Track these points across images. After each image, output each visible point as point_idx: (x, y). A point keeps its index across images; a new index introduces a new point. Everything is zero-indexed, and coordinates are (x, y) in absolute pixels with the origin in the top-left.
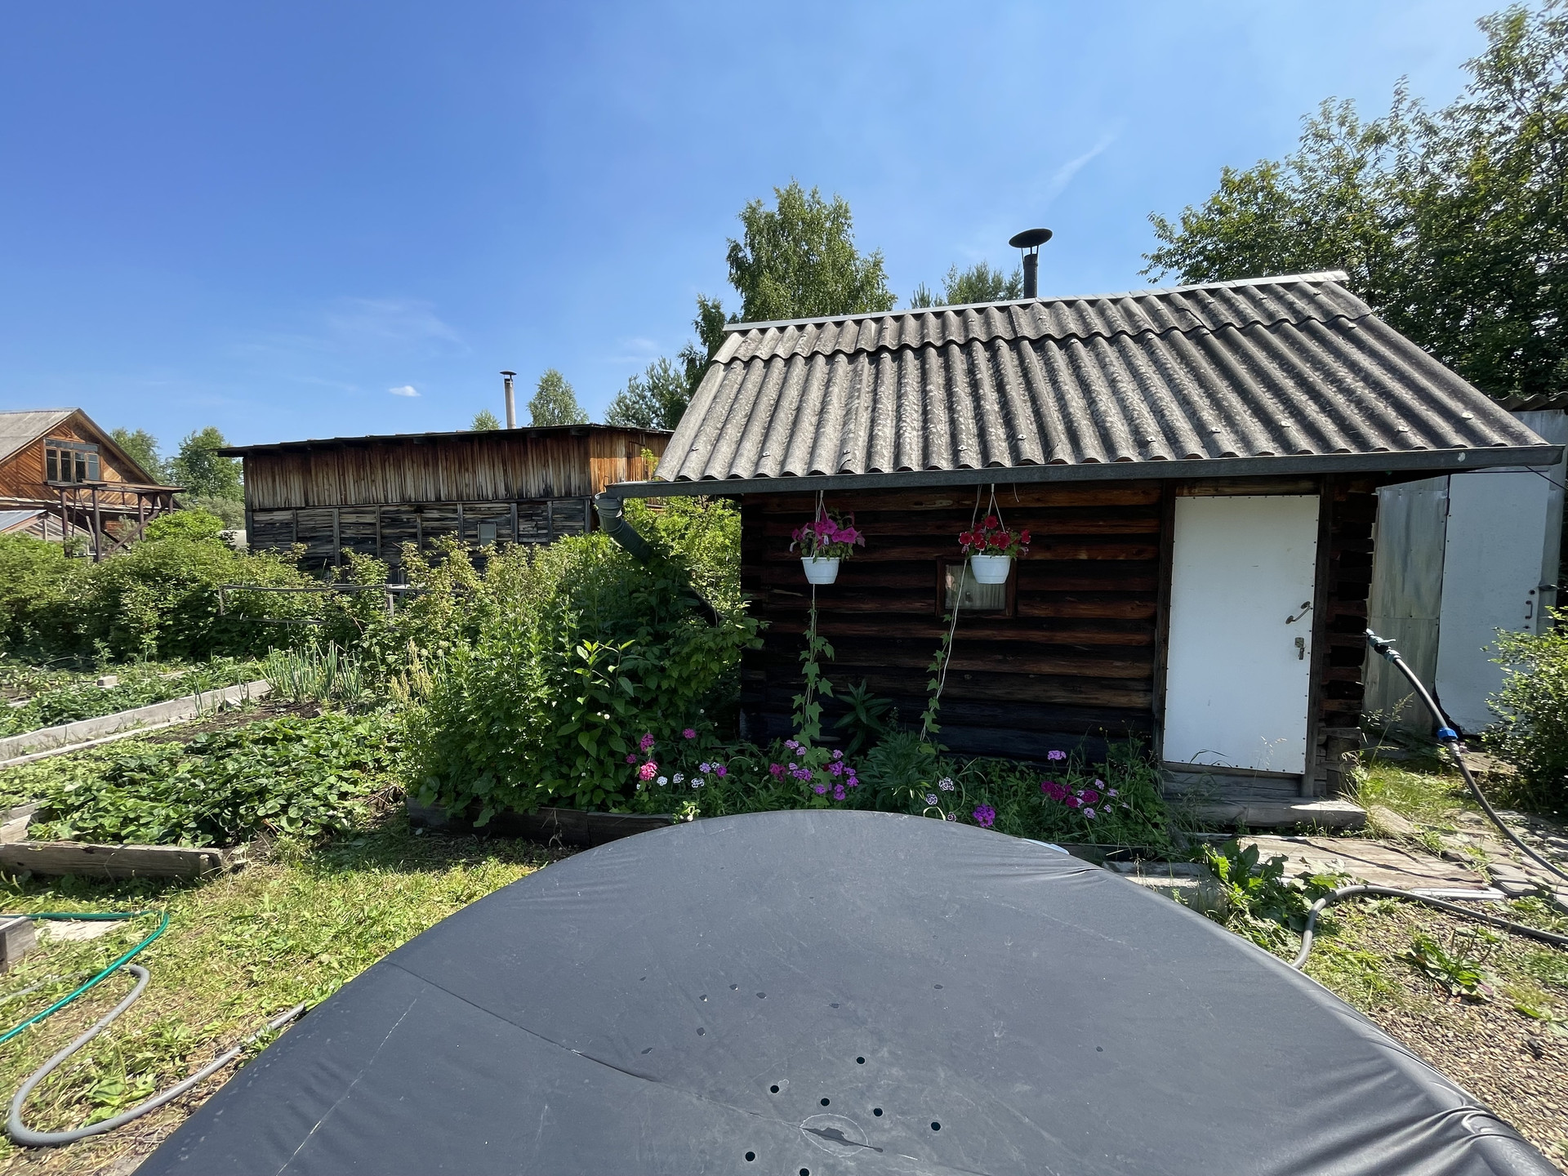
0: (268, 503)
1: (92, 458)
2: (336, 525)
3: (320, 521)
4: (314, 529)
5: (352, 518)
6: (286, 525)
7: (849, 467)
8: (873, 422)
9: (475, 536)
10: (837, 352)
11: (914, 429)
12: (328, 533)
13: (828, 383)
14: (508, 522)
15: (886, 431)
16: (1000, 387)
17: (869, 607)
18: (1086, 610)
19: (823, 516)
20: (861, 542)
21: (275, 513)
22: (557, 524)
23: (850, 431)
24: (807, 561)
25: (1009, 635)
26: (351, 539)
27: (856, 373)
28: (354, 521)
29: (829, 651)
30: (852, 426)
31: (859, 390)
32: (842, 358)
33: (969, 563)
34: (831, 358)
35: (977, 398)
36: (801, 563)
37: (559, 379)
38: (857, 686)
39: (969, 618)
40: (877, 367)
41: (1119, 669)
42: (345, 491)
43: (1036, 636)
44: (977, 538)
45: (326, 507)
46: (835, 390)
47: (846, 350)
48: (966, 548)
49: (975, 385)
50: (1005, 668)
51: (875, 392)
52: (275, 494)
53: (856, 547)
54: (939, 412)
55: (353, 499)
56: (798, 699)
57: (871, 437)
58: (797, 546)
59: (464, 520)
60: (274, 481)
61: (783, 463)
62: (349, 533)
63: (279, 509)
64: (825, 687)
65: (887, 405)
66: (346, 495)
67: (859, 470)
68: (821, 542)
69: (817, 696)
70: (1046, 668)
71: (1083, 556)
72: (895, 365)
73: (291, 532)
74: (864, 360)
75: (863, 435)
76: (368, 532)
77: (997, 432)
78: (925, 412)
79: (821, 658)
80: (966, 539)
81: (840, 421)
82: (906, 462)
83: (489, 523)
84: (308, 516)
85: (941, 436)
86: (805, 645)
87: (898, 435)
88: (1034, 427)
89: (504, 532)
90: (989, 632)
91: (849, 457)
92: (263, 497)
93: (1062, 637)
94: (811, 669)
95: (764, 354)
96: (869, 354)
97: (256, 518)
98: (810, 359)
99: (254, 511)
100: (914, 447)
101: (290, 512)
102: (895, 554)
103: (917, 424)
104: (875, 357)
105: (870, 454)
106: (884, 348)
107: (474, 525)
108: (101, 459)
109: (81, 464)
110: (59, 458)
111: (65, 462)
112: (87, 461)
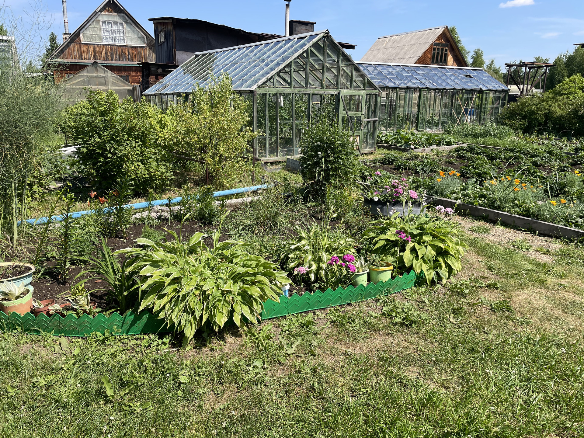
1: (446, 50)
108: (448, 51)
109: (442, 54)
110: (436, 52)
111: (438, 53)
112: (444, 52)
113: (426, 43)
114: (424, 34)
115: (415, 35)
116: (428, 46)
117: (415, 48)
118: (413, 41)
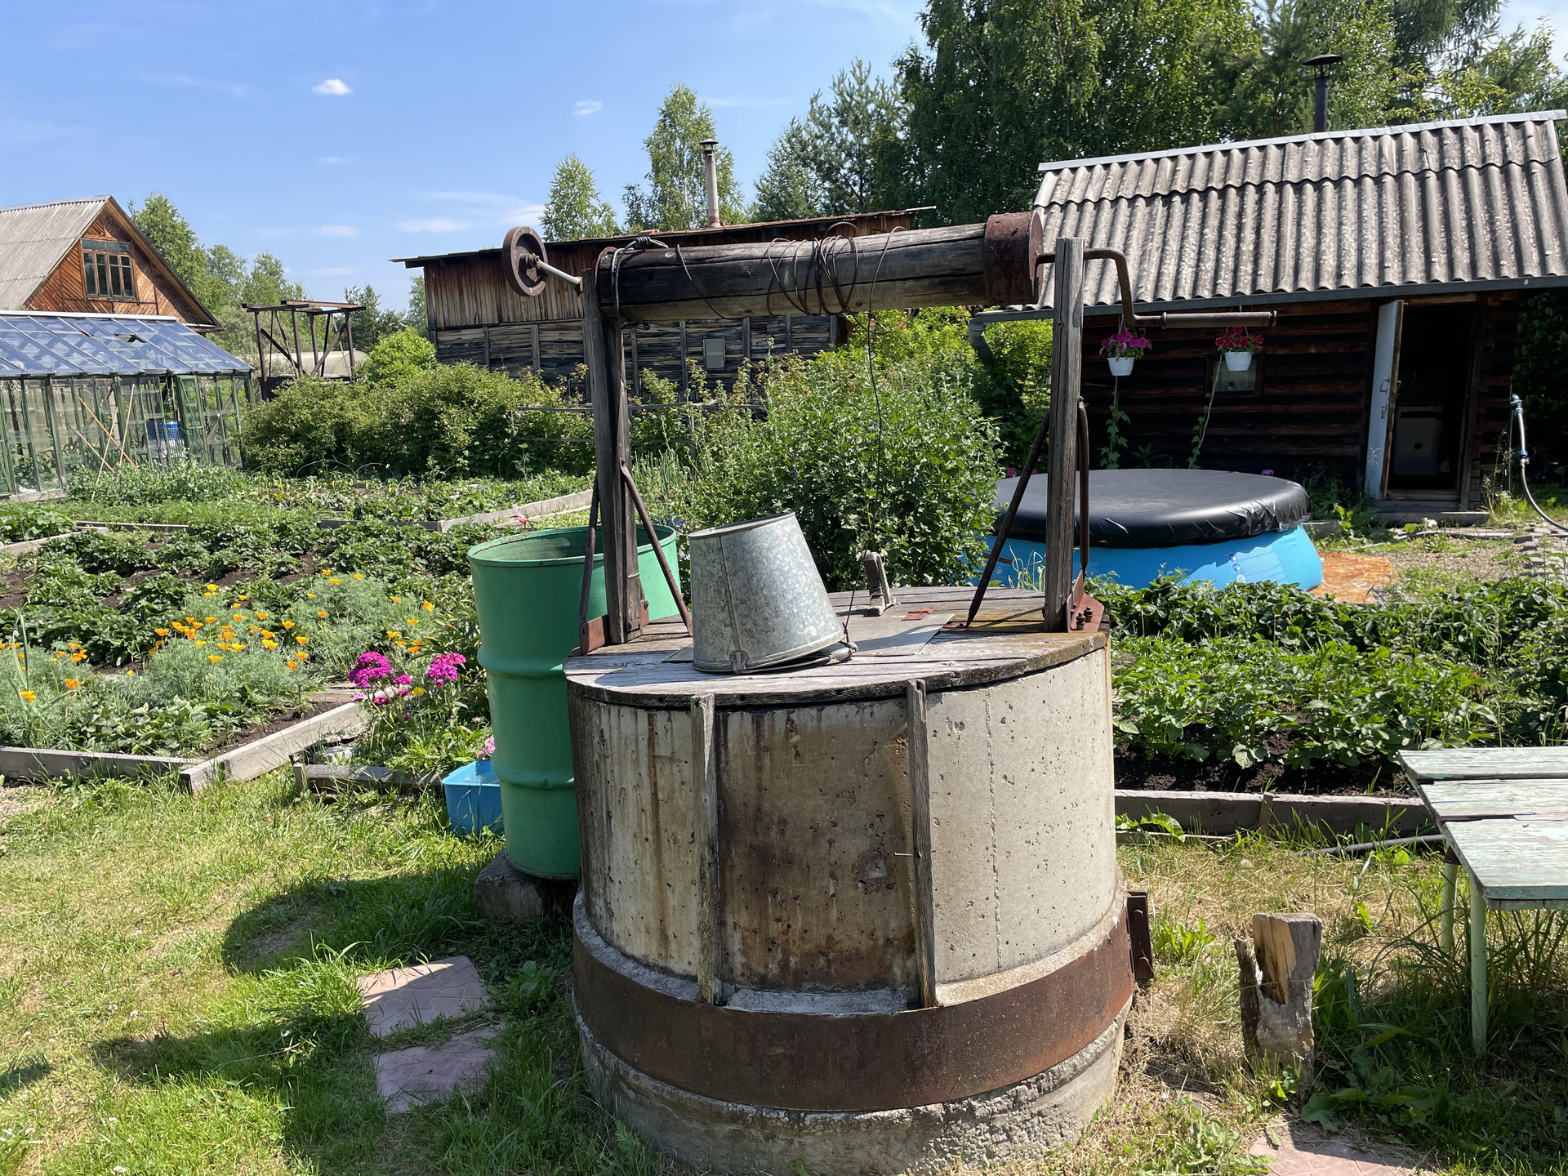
0: (455, 320)
1: (125, 261)
2: (535, 344)
3: (516, 340)
4: (509, 349)
5: (554, 336)
6: (477, 345)
7: (1142, 298)
8: (1161, 261)
9: (700, 353)
10: (1136, 197)
11: (1190, 266)
12: (526, 354)
13: (1129, 227)
14: (740, 336)
15: (1170, 269)
16: (1258, 230)
17: (1155, 392)
18: (1312, 389)
19: (1123, 330)
20: (1150, 346)
21: (464, 332)
22: (796, 336)
23: (1144, 270)
24: (1111, 361)
25: (1257, 408)
26: (553, 360)
27: (1151, 217)
28: (556, 339)
29: (1126, 418)
30: (1146, 266)
31: (1153, 233)
32: (1141, 202)
33: (1224, 359)
34: (1132, 201)
35: (1239, 239)
36: (1107, 363)
37: (691, 101)
38: (1144, 448)
39: (1223, 398)
40: (1169, 209)
41: (1335, 430)
42: (546, 303)
43: (1278, 408)
44: (1228, 341)
45: (522, 323)
46: (1135, 234)
47: (1144, 193)
48: (1221, 347)
49: (1240, 227)
50: (1254, 432)
51: (1165, 234)
52: (462, 310)
53: (1146, 350)
54: (1210, 252)
55: (555, 312)
56: (1104, 450)
57: (1159, 274)
58: (1104, 351)
59: (687, 334)
60: (461, 293)
61: (1097, 295)
62: (552, 353)
63: (468, 327)
64: (1123, 441)
65: (1173, 246)
66: (546, 309)
67: (1149, 300)
68: (1121, 347)
69: (1118, 448)
70: (1284, 431)
71: (1313, 351)
72: (1183, 207)
73: (483, 353)
74: (1159, 203)
75: (1153, 271)
76: (574, 351)
77: (1247, 268)
78: (1200, 253)
79: (1120, 423)
80: (1220, 342)
81: (1138, 259)
82: (1181, 293)
83: (716, 337)
84: (501, 334)
85: (1208, 271)
86: (1110, 416)
87: (1178, 272)
88: (1272, 264)
89: (733, 347)
90: (1242, 407)
91: (1142, 290)
92: (449, 313)
93: (1296, 409)
94: (1113, 430)
95: (1076, 197)
96: (1163, 197)
97: (441, 339)
98: (1116, 202)
99: (438, 330)
100: (1189, 281)
101: (480, 330)
102: (1176, 354)
103: (1193, 263)
104: (1167, 199)
105: (1157, 288)
106: (1176, 192)
107: (699, 340)
108: (133, 261)
109: (115, 271)
110: (95, 265)
111: (102, 270)
112: (120, 265)
113: (56, 241)
114: (47, 215)
115: (22, 217)
116: (63, 249)
117: (27, 252)
118: (18, 235)
